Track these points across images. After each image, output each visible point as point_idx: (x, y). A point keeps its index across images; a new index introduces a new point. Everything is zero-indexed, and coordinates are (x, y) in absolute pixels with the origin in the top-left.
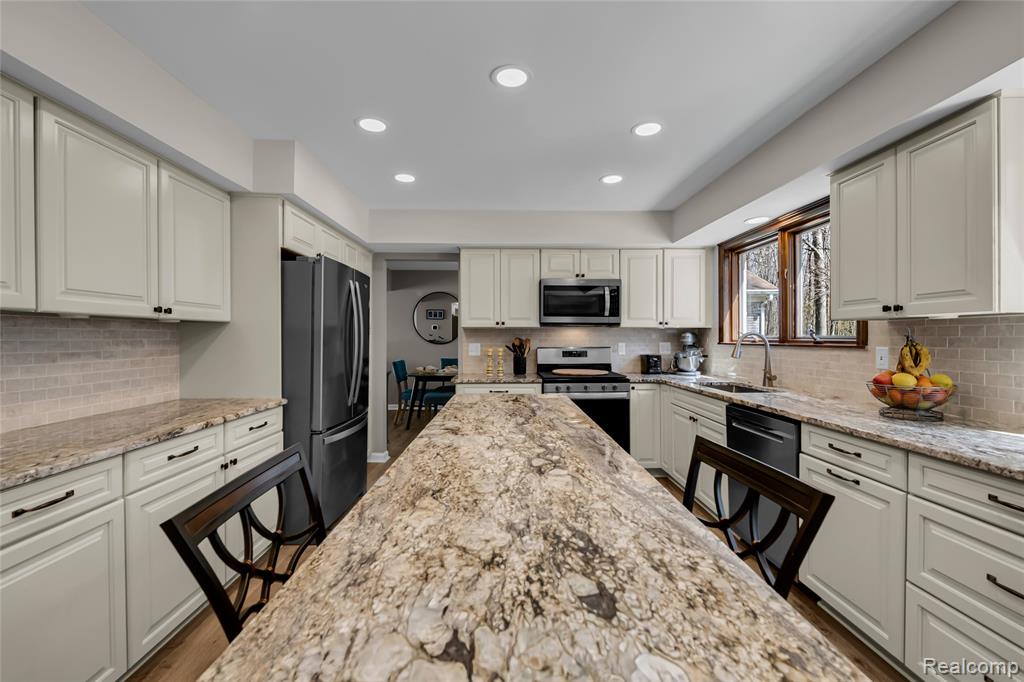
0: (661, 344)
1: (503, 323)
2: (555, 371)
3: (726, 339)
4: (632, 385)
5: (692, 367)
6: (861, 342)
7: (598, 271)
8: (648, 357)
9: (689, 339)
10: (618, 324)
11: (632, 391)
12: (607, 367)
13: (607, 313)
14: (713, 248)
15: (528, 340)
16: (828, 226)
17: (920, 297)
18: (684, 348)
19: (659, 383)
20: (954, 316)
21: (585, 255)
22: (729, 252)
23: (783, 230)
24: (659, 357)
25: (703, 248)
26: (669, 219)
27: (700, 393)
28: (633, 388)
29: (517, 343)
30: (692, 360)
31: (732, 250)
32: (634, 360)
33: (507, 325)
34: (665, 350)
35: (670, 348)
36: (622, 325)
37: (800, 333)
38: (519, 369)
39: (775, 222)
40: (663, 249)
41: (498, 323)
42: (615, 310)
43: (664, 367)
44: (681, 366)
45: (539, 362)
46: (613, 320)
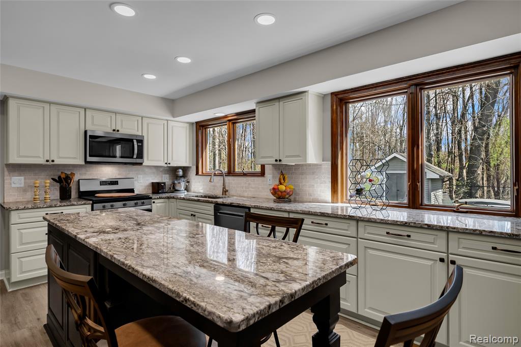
0: (163, 175)
1: (53, 161)
2: (97, 195)
3: (200, 173)
4: (153, 201)
5: (183, 188)
6: (262, 174)
7: (127, 129)
8: (158, 184)
9: (181, 173)
10: (141, 164)
11: (153, 204)
12: (132, 191)
13: (135, 157)
14: (193, 123)
15: (73, 174)
16: (255, 121)
17: (287, 157)
18: (177, 177)
19: (168, 198)
20: (294, 164)
21: (119, 117)
22: (201, 127)
23: (229, 121)
24: (164, 183)
25: (188, 123)
26: (172, 104)
27: (198, 201)
28: (154, 202)
29: (63, 176)
30: (182, 185)
31: (203, 126)
32: (148, 186)
33: (55, 163)
34: (166, 179)
35: (168, 178)
36: (144, 164)
37: (237, 170)
38: (65, 195)
39: (226, 117)
40: (167, 120)
41: (47, 161)
42: (140, 155)
43: (167, 190)
44: (177, 188)
45: (82, 189)
46: (139, 161)
